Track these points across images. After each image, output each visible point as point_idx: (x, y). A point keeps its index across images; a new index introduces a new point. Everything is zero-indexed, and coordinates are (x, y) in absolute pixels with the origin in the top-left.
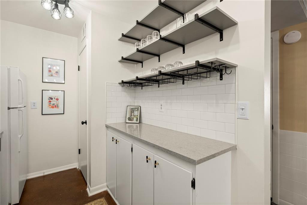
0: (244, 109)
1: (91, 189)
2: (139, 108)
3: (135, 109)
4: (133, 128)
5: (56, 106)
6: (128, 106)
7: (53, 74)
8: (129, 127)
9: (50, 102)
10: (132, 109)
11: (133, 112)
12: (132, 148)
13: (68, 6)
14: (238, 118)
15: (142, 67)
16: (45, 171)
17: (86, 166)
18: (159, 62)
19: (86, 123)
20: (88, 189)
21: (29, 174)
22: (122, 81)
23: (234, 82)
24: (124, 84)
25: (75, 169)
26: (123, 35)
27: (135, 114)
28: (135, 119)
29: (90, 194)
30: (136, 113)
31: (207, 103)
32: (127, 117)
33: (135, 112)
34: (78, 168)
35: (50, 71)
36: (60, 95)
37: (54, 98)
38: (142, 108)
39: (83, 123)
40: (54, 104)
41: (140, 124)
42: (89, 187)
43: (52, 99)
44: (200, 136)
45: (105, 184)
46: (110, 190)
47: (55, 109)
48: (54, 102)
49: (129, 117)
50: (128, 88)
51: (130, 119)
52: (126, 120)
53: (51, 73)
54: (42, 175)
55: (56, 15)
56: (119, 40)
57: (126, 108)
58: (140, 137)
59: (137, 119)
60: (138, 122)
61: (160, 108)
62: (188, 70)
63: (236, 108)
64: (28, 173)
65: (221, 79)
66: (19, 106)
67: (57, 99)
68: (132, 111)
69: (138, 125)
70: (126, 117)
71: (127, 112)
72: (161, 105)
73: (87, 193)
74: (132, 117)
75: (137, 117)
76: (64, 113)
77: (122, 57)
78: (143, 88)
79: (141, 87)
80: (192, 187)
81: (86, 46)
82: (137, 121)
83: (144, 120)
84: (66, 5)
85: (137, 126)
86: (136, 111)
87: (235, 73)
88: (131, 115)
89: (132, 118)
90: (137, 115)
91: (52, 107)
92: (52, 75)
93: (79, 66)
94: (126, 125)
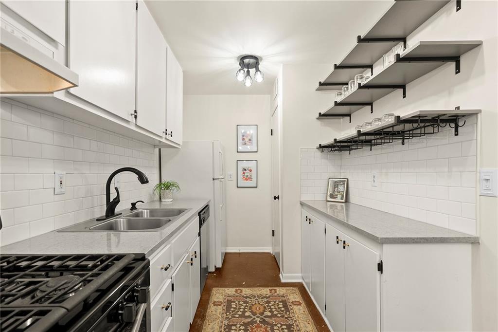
0: (489, 180)
1: (283, 275)
2: (345, 181)
3: (340, 182)
4: (337, 209)
5: (250, 178)
6: (329, 178)
7: (247, 142)
8: (331, 206)
9: (244, 173)
10: (335, 182)
11: (337, 187)
12: (325, 229)
13: (258, 69)
14: (480, 195)
15: (350, 122)
16: (240, 248)
17: (279, 253)
18: (372, 113)
19: (278, 198)
20: (280, 275)
21: (227, 248)
22: (320, 145)
23: (475, 138)
24: (324, 149)
25: (269, 253)
26: (321, 84)
27: (339, 190)
28: (339, 196)
29: (283, 281)
30: (342, 188)
31: (436, 172)
32: (329, 193)
33: (339, 186)
34: (271, 253)
35: (243, 139)
36: (253, 165)
37: (248, 169)
38: (349, 181)
39: (275, 198)
40: (247, 176)
41: (347, 203)
42: (282, 273)
43: (245, 170)
44: (425, 222)
45: (300, 275)
46: (306, 283)
47: (249, 181)
48: (247, 173)
49: (331, 193)
50: (330, 153)
51: (332, 196)
52: (327, 197)
53: (244, 141)
54: (238, 251)
55: (248, 83)
56: (316, 90)
57: (327, 181)
58: (347, 221)
59: (343, 196)
60: (344, 201)
61: (372, 181)
62: (394, 127)
63: (478, 178)
64: (227, 246)
65: (456, 133)
66: (220, 177)
67: (251, 171)
68: (335, 185)
69: (344, 204)
70: (327, 193)
71: (328, 186)
72: (374, 177)
73: (280, 279)
74: (336, 193)
75: (343, 194)
76: (257, 187)
77: (320, 113)
78: (351, 153)
79: (349, 151)
80: (379, 270)
81: (277, 106)
82: (342, 199)
83: (353, 198)
84: (256, 69)
85: (342, 206)
86: (341, 185)
87: (477, 124)
88: (334, 191)
89: (336, 195)
90: (343, 190)
91: (246, 180)
92: (245, 144)
93: (272, 130)
94: (327, 203)
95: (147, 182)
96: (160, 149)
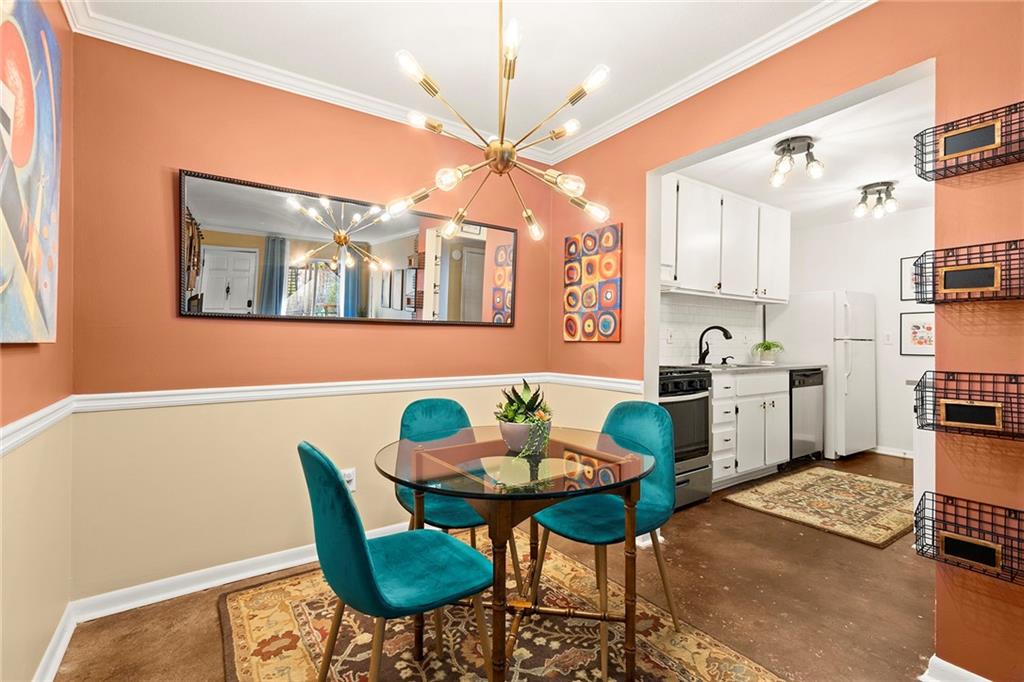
5: (927, 341)
9: (915, 333)
13: (890, 195)
16: (907, 452)
37: (923, 327)
40: (922, 338)
43: (918, 328)
47: (924, 346)
48: (922, 333)
54: (901, 455)
67: (928, 329)
91: (920, 343)
95: (731, 338)
96: (764, 306)
